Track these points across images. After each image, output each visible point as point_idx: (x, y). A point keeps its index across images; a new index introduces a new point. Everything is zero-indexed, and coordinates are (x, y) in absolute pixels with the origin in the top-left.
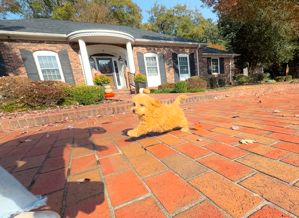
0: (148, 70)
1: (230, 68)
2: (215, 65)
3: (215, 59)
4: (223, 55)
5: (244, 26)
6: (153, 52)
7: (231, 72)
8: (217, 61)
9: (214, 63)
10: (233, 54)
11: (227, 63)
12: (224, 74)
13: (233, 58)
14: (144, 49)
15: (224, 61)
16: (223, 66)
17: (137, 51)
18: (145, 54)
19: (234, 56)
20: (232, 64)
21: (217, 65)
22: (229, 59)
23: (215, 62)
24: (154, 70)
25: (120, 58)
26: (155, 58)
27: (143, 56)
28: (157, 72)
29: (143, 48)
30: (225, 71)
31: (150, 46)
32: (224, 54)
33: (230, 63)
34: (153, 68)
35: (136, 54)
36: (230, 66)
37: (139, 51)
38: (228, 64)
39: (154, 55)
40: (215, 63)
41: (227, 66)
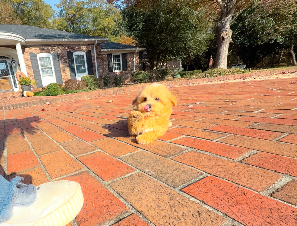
0: (43, 71)
1: (134, 64)
2: (117, 62)
3: (117, 55)
4: (125, 51)
5: (149, 16)
6: (46, 52)
7: (135, 69)
8: (119, 57)
9: (115, 60)
10: (137, 49)
11: (130, 58)
12: (127, 72)
13: (137, 53)
14: (37, 50)
15: (127, 57)
16: (126, 62)
17: (30, 52)
18: (38, 54)
19: (138, 50)
20: (136, 60)
21: (119, 61)
22: (132, 54)
23: (117, 58)
24: (49, 70)
25: (13, 60)
26: (49, 58)
27: (36, 57)
28: (52, 73)
29: (35, 48)
30: (128, 68)
31: (43, 45)
32: (126, 49)
33: (134, 58)
34: (48, 68)
35: (28, 55)
36: (133, 62)
37: (31, 51)
38: (132, 60)
39: (48, 55)
40: (117, 60)
41: (130, 62)
